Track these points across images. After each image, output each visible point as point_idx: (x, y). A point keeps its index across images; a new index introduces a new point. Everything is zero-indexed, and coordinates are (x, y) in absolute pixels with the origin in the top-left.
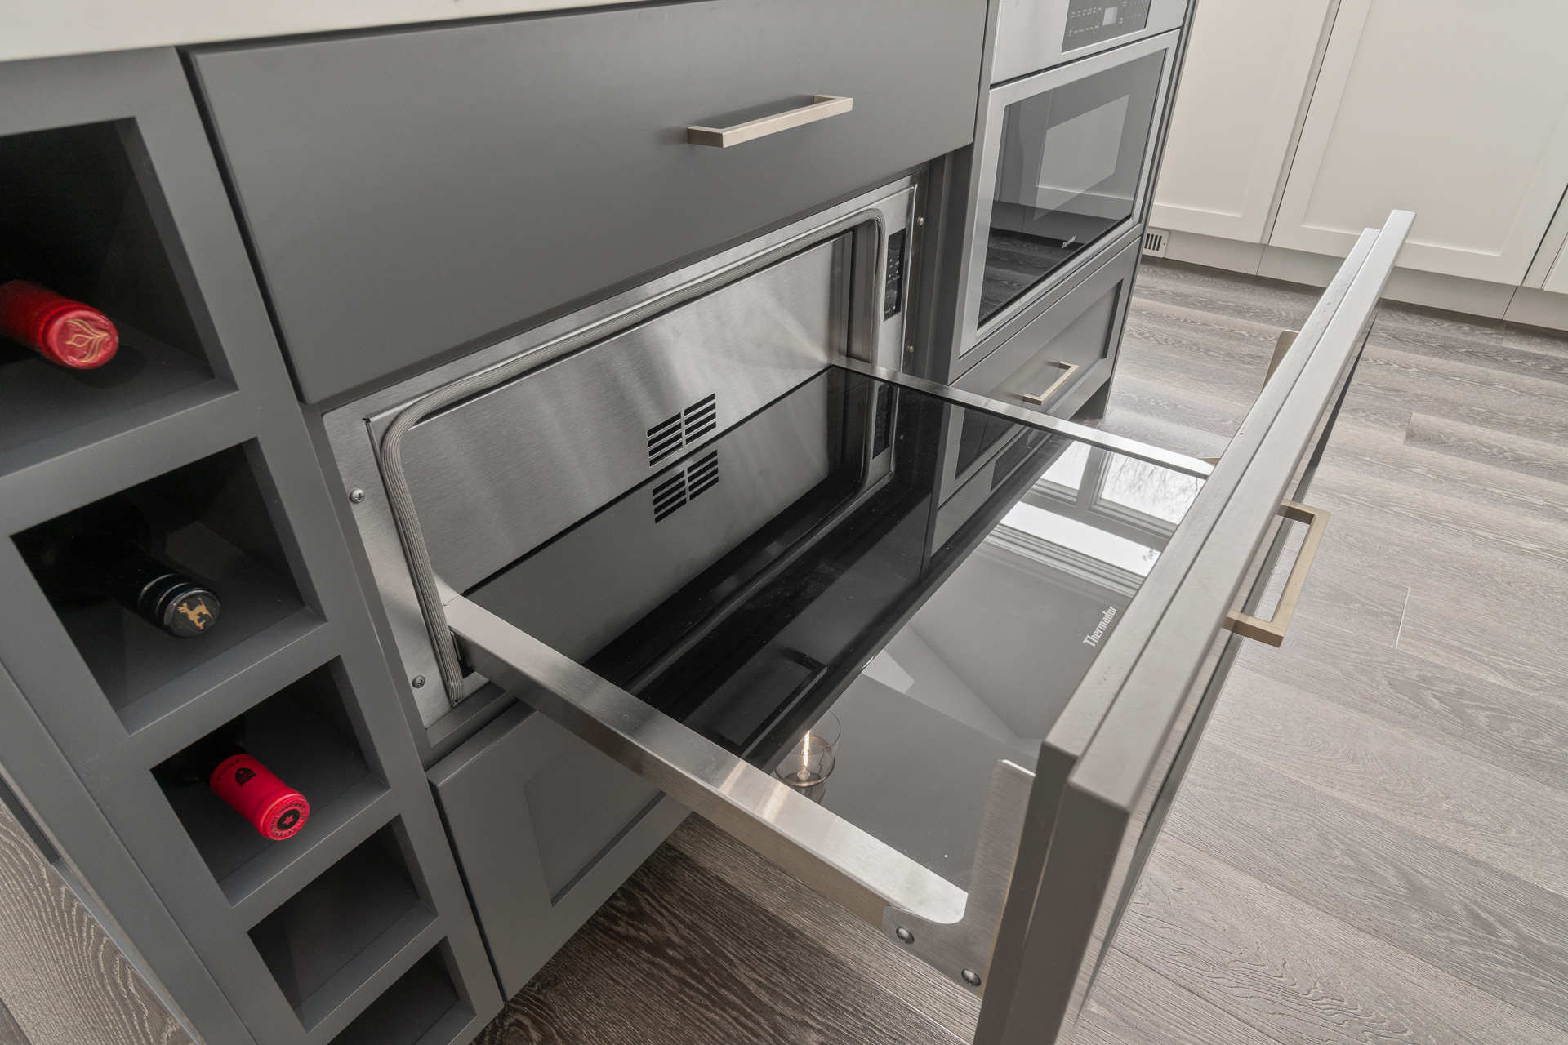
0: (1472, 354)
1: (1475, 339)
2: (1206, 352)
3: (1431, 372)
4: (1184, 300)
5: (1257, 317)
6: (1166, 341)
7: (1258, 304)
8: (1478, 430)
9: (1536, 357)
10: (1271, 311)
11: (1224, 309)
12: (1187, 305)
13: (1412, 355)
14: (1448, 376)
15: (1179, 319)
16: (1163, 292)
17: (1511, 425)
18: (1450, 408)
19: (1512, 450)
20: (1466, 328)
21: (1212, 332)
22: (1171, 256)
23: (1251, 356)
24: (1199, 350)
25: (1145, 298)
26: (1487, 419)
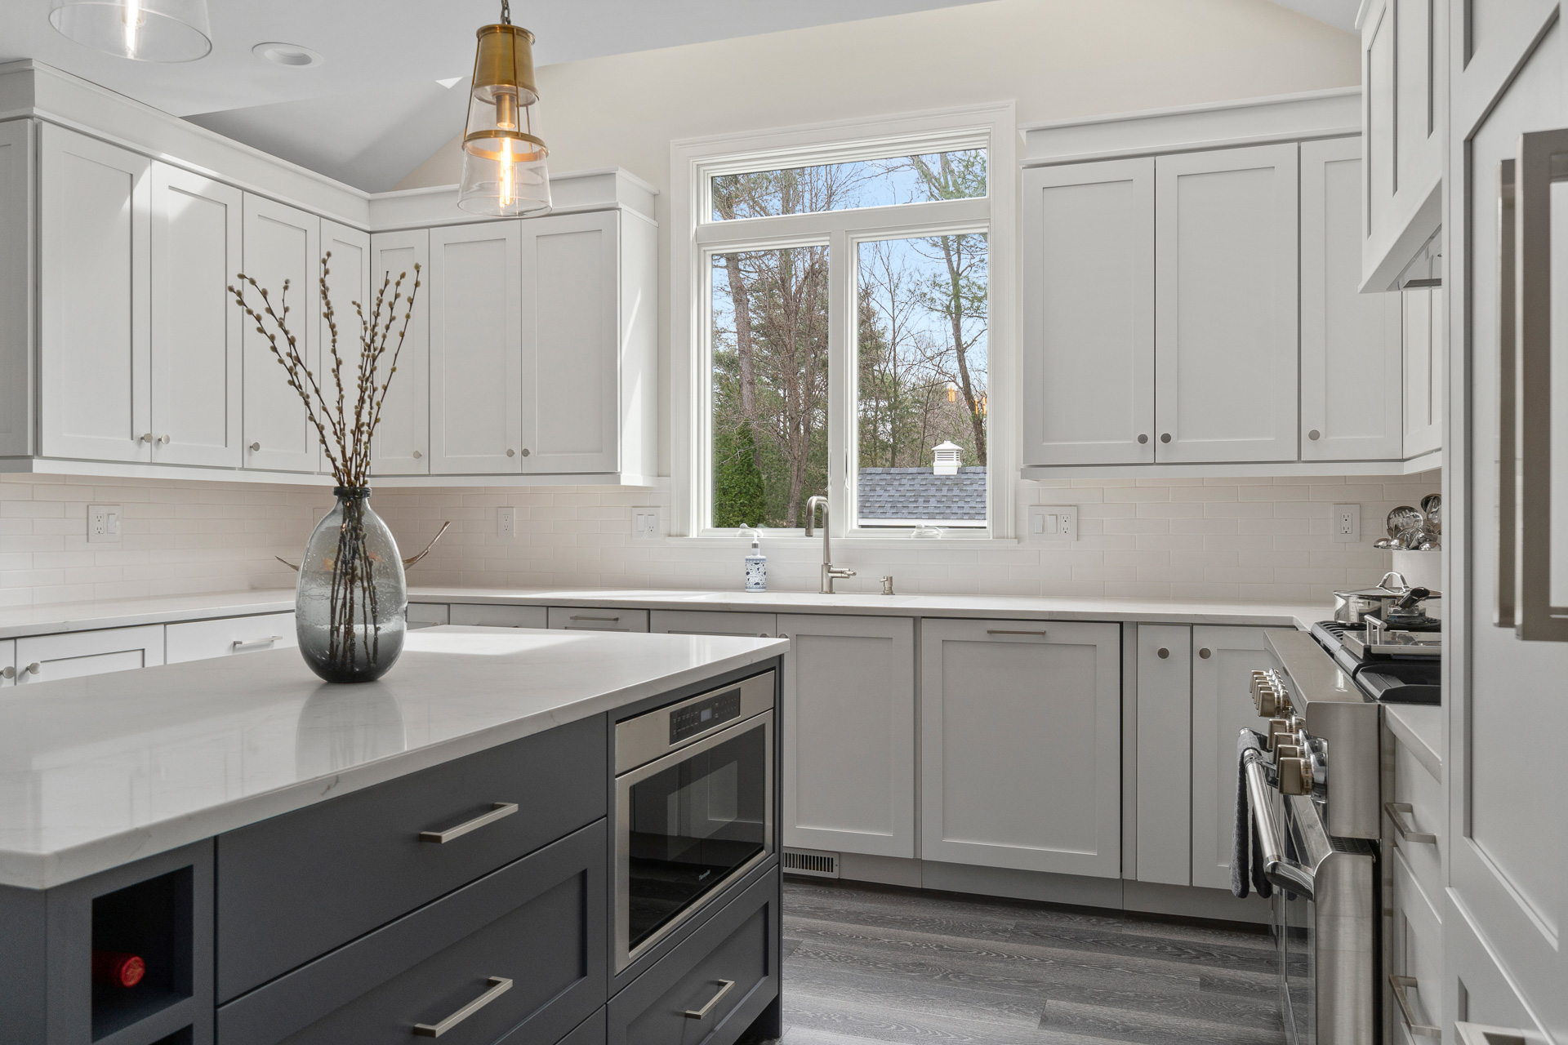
0: (1098, 943)
1: (1101, 929)
2: (875, 965)
3: (1063, 963)
4: (858, 918)
5: (922, 928)
6: (839, 957)
7: (922, 915)
8: (1098, 1009)
9: (1147, 940)
10: (933, 921)
11: (892, 923)
12: (857, 921)
13: (1049, 949)
14: (1076, 965)
15: (851, 936)
16: (837, 912)
17: (1123, 1001)
18: (1080, 994)
19: (1123, 1023)
20: (1094, 920)
21: (881, 945)
22: (845, 876)
23: (915, 964)
24: (869, 964)
25: (821, 919)
26: (1105, 998)
